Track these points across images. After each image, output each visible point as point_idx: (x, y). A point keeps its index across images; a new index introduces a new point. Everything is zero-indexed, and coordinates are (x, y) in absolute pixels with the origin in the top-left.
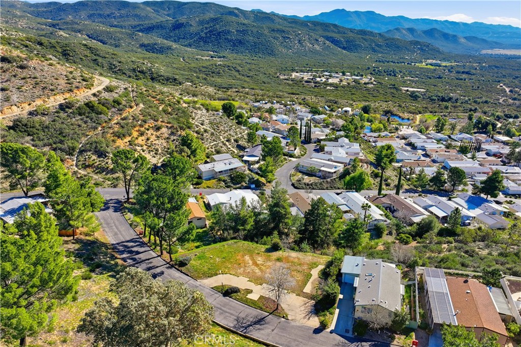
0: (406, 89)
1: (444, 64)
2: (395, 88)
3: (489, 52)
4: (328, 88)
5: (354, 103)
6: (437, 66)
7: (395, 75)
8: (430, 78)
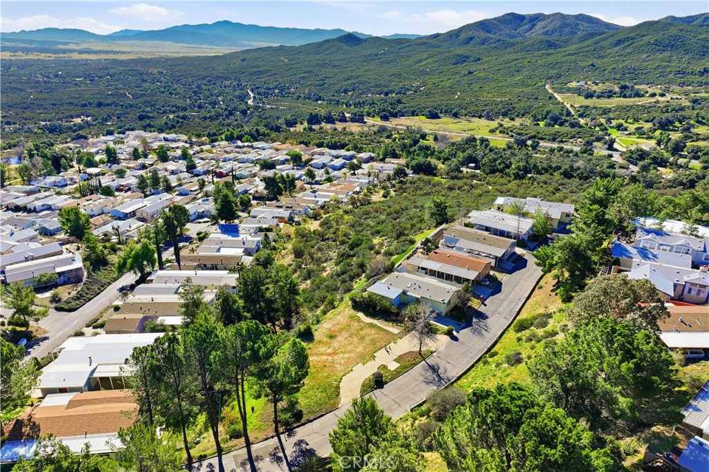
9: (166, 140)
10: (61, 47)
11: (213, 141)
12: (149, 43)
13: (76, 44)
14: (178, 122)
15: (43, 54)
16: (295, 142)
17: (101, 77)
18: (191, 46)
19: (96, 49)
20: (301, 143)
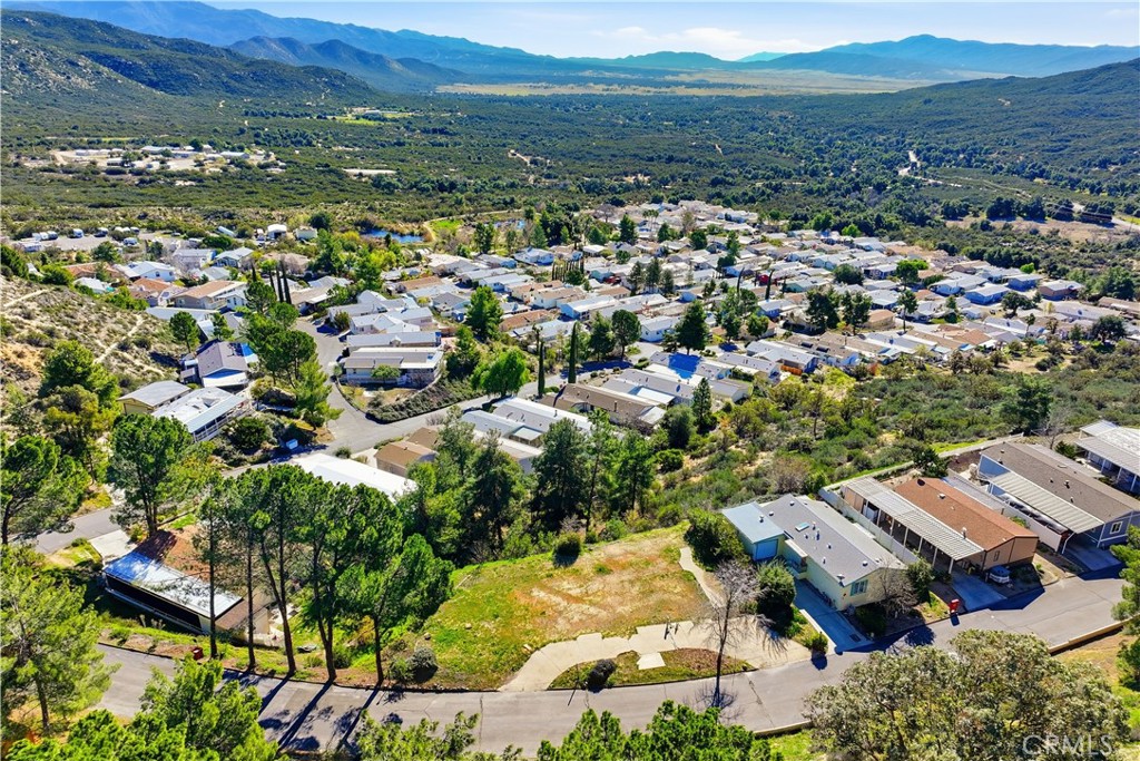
0: (357, 171)
1: (389, 115)
2: (331, 171)
3: (450, 89)
4: (179, 183)
5: (273, 213)
6: (379, 119)
7: (310, 144)
8: (383, 146)
9: (728, 218)
10: (669, 78)
11: (794, 228)
12: (791, 72)
13: (689, 74)
14: (763, 193)
15: (642, 88)
16: (931, 245)
17: (696, 121)
18: (855, 77)
19: (711, 81)
20: (940, 248)
